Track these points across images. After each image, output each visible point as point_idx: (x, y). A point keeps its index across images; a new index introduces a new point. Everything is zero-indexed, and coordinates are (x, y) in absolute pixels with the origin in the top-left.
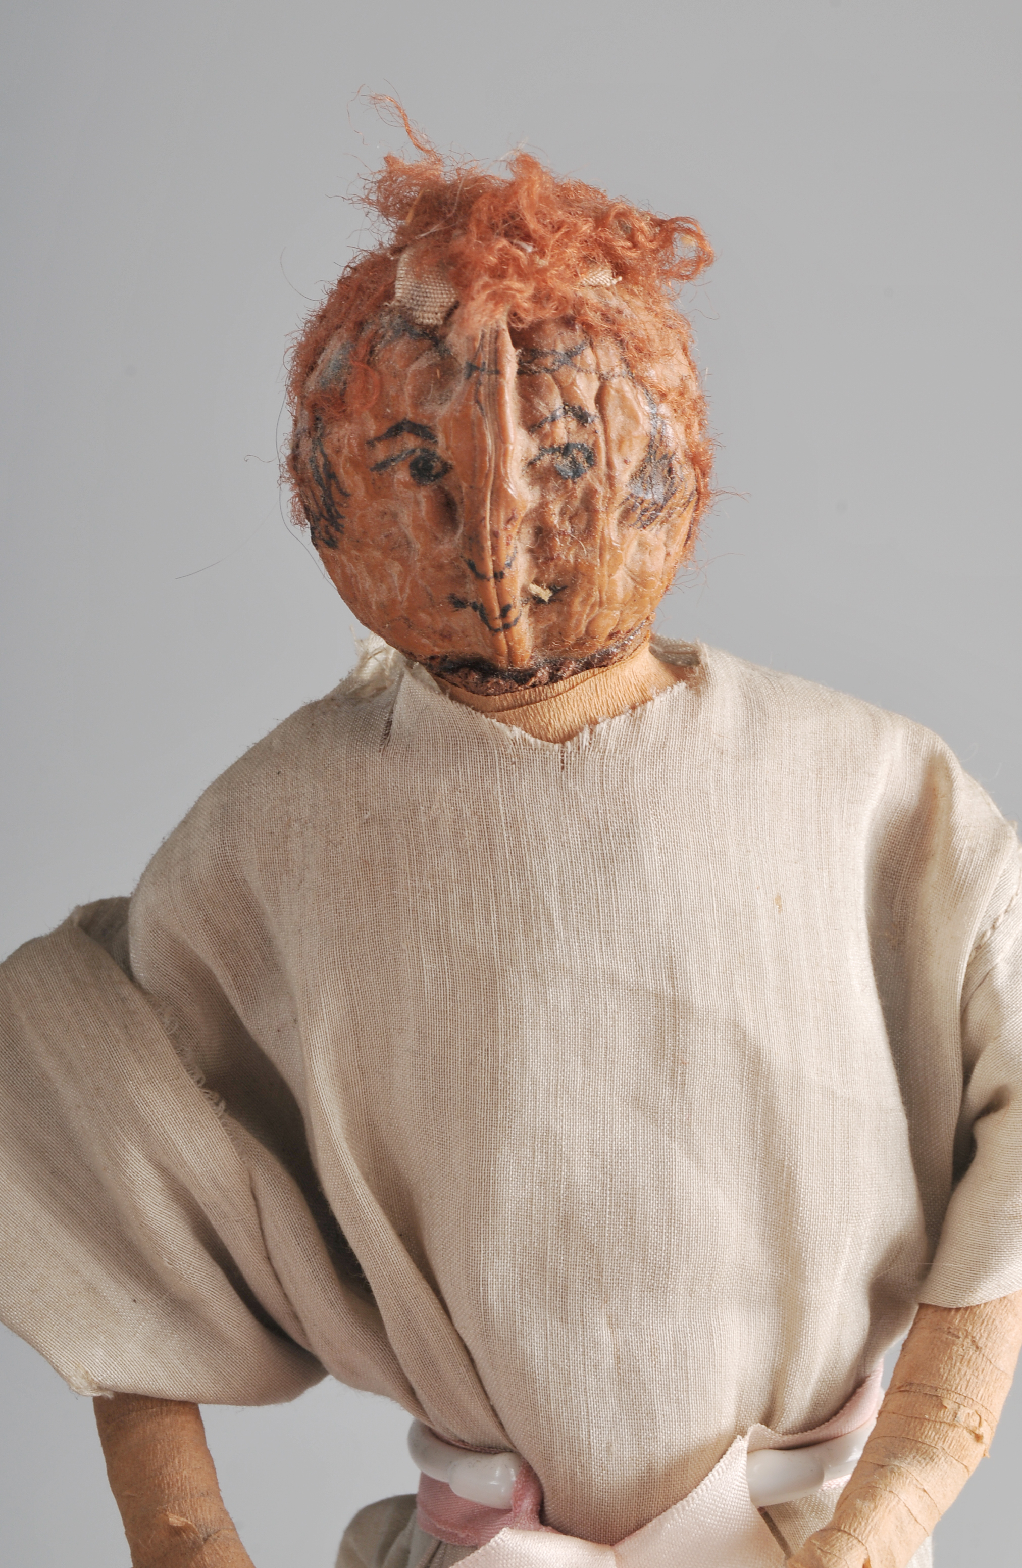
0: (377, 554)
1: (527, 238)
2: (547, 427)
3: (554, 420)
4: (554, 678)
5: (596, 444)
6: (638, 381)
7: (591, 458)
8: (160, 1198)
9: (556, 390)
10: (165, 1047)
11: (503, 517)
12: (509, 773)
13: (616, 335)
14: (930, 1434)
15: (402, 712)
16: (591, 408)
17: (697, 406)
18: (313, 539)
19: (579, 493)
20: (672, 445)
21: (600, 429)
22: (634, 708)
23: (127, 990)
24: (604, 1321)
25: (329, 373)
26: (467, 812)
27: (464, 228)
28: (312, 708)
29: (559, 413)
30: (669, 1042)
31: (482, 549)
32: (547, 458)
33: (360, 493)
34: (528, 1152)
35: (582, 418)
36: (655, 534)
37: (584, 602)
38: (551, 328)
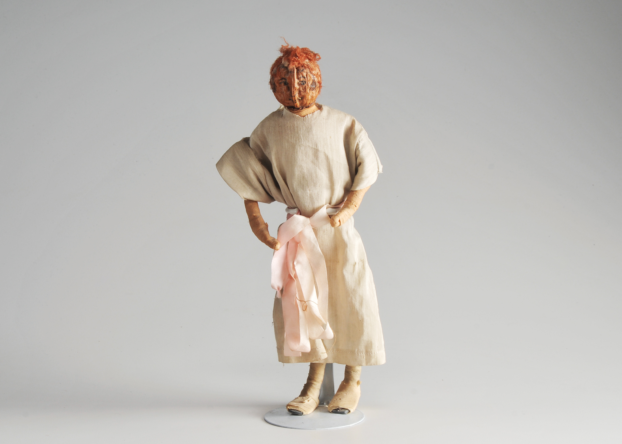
0: (280, 93)
1: (297, 57)
2: (300, 79)
3: (301, 78)
4: (302, 109)
5: (306, 81)
6: (311, 73)
7: (305, 82)
8: (253, 175)
9: (301, 74)
10: (254, 155)
11: (294, 90)
12: (297, 121)
13: (308, 68)
14: (349, 205)
15: (284, 113)
16: (305, 77)
17: (320, 76)
18: (273, 91)
19: (304, 87)
20: (316, 81)
21: (306, 79)
22: (313, 113)
23: (249, 148)
24: (308, 190)
25: (274, 71)
26: (291, 125)
27: (290, 55)
28: (274, 112)
29: (301, 77)
30: (316, 155)
31: (292, 93)
32: (300, 82)
33: (278, 86)
34: (299, 168)
35: (304, 78)
36: (314, 91)
37: (305, 100)
38: (300, 67)
